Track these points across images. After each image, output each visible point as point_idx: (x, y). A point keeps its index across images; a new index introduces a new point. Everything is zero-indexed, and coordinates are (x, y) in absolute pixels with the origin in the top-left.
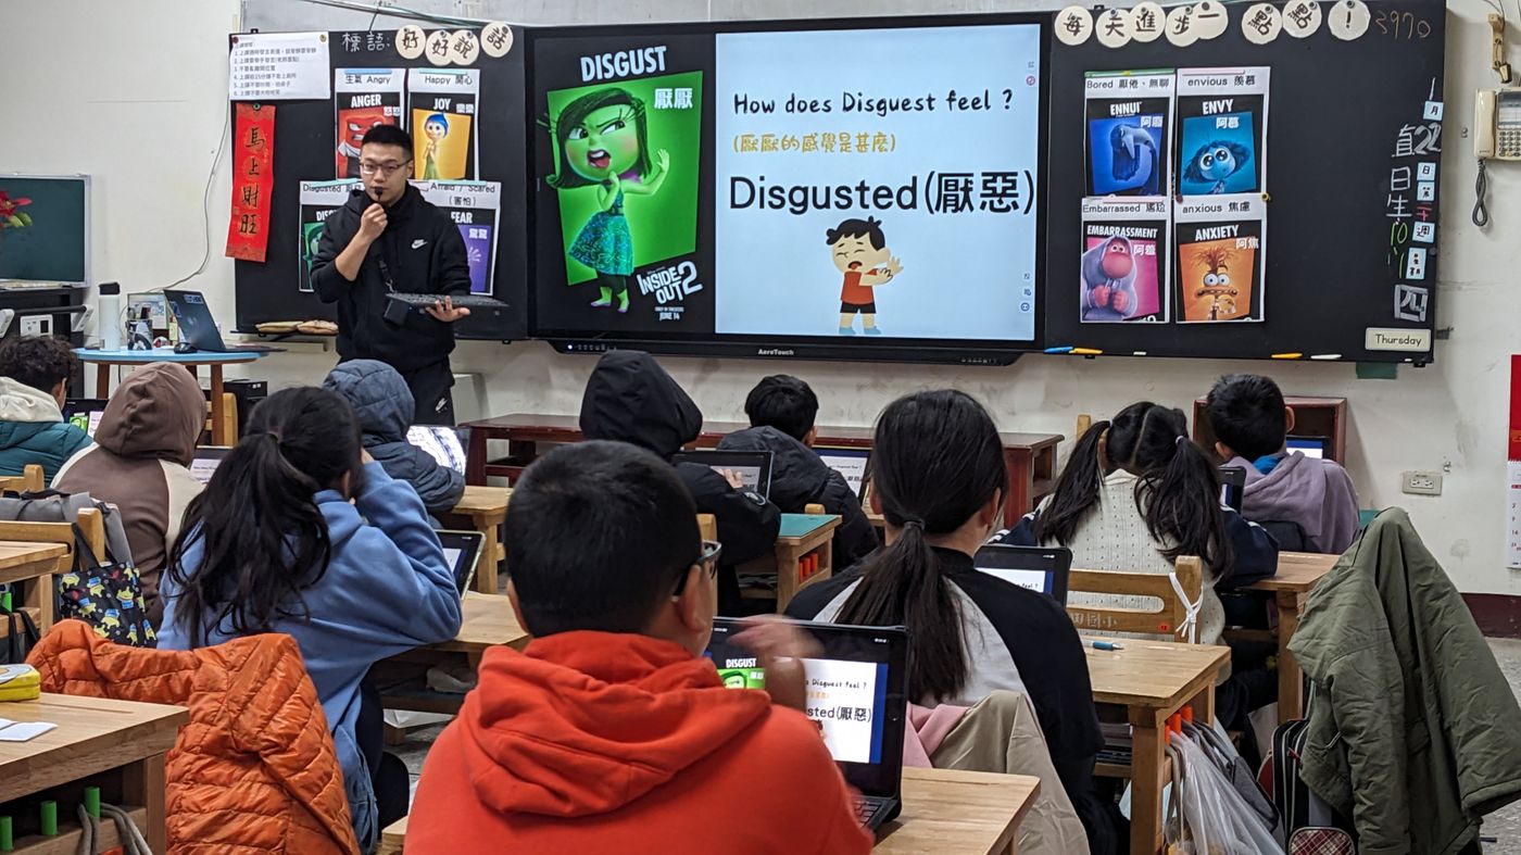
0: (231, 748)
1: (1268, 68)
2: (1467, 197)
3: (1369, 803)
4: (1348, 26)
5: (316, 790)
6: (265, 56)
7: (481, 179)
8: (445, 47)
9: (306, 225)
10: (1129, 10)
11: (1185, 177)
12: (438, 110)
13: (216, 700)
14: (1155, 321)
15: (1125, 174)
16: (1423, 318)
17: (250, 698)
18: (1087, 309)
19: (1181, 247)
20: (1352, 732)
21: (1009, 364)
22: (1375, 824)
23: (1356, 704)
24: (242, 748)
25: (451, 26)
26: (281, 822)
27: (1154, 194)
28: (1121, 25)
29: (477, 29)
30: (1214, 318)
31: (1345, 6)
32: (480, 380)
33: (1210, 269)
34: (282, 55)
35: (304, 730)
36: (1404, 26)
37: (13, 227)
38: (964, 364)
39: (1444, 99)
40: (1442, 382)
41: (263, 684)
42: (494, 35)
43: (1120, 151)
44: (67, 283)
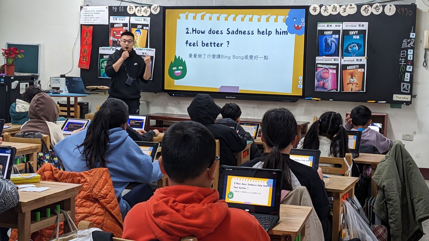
0: (91, 197)
1: (368, 23)
2: (422, 59)
3: (394, 219)
4: (390, 12)
5: (114, 209)
6: (90, 12)
7: (150, 48)
8: (141, 11)
9: (100, 59)
10: (330, 6)
11: (344, 52)
12: (138, 28)
13: (86, 185)
14: (335, 91)
15: (328, 51)
16: (409, 92)
17: (96, 184)
18: (317, 87)
19: (343, 71)
20: (390, 200)
21: (295, 102)
22: (395, 224)
23: (391, 192)
24: (94, 197)
25: (142, 5)
26: (103, 218)
27: (336, 56)
28: (328, 10)
29: (150, 6)
30: (352, 90)
31: (389, 6)
32: (148, 103)
33: (351, 77)
34: (95, 12)
35: (110, 193)
36: (405, 12)
37: (19, 58)
38: (283, 102)
39: (416, 32)
40: (414, 109)
41: (99, 180)
42: (154, 8)
43: (327, 44)
44: (33, 74)
